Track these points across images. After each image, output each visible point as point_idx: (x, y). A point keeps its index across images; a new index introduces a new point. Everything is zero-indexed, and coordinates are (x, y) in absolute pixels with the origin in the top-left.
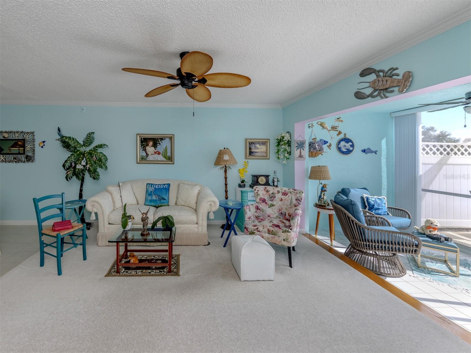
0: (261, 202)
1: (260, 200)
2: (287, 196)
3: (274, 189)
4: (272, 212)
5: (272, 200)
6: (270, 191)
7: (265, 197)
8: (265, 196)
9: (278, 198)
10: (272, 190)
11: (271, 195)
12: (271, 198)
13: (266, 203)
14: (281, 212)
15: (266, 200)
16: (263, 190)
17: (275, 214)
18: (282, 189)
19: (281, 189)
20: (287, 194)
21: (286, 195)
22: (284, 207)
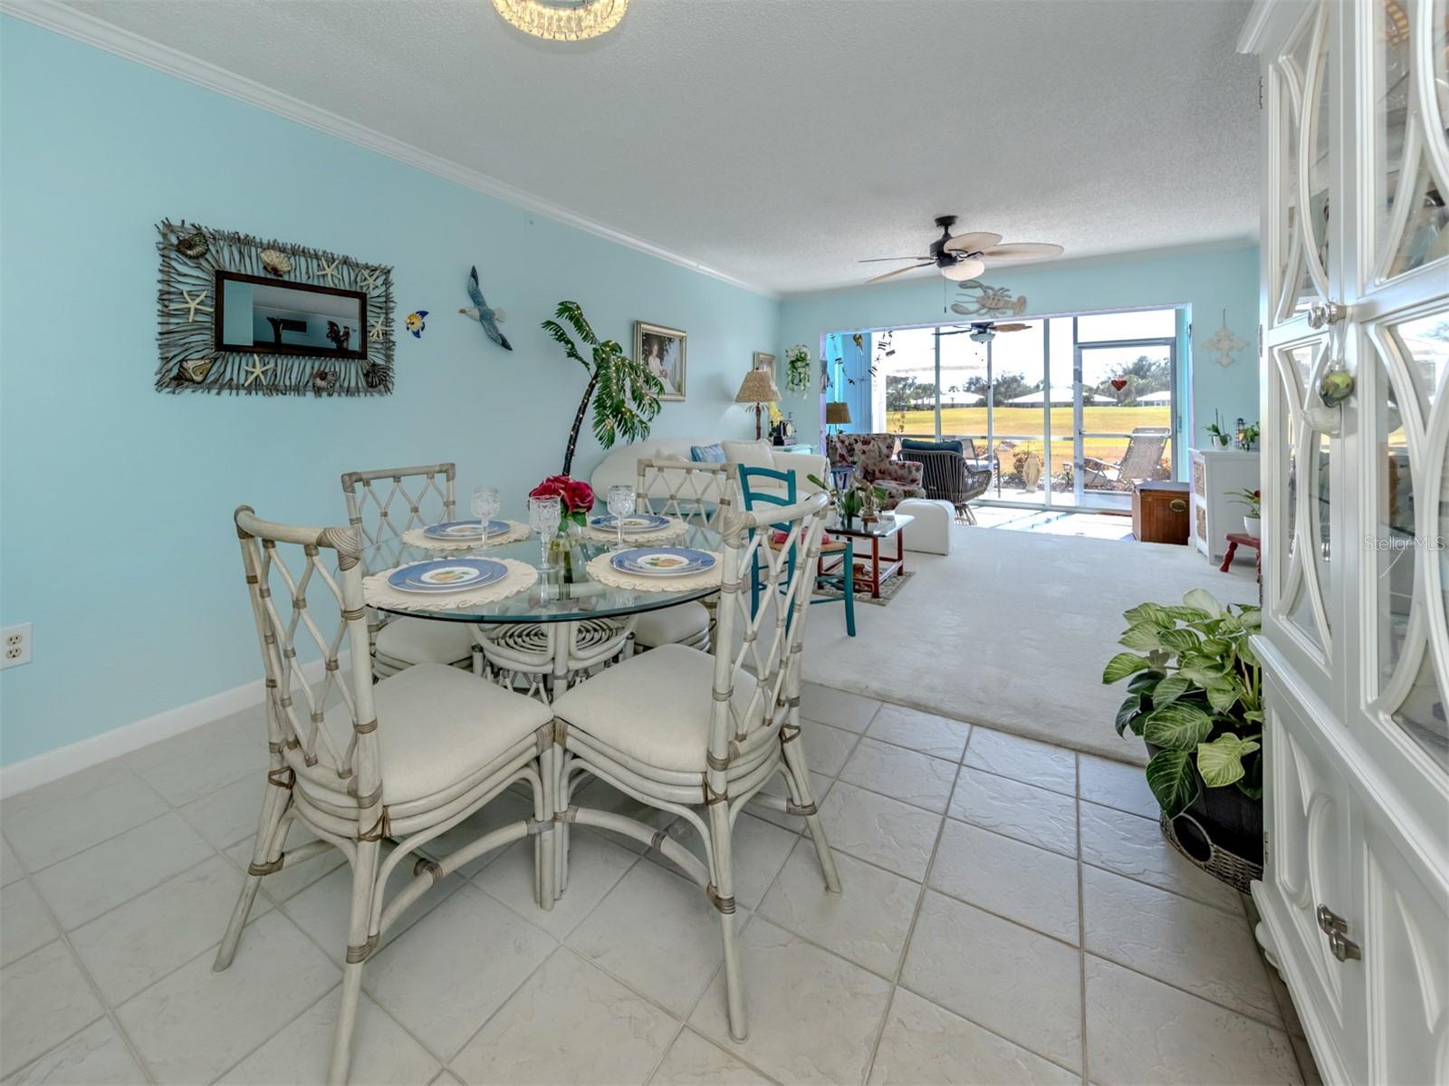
0: (841, 460)
2: (871, 445)
5: (851, 456)
7: (843, 452)
9: (859, 450)
11: (849, 447)
12: (849, 451)
13: (846, 461)
18: (860, 435)
20: (870, 443)
22: (870, 462)
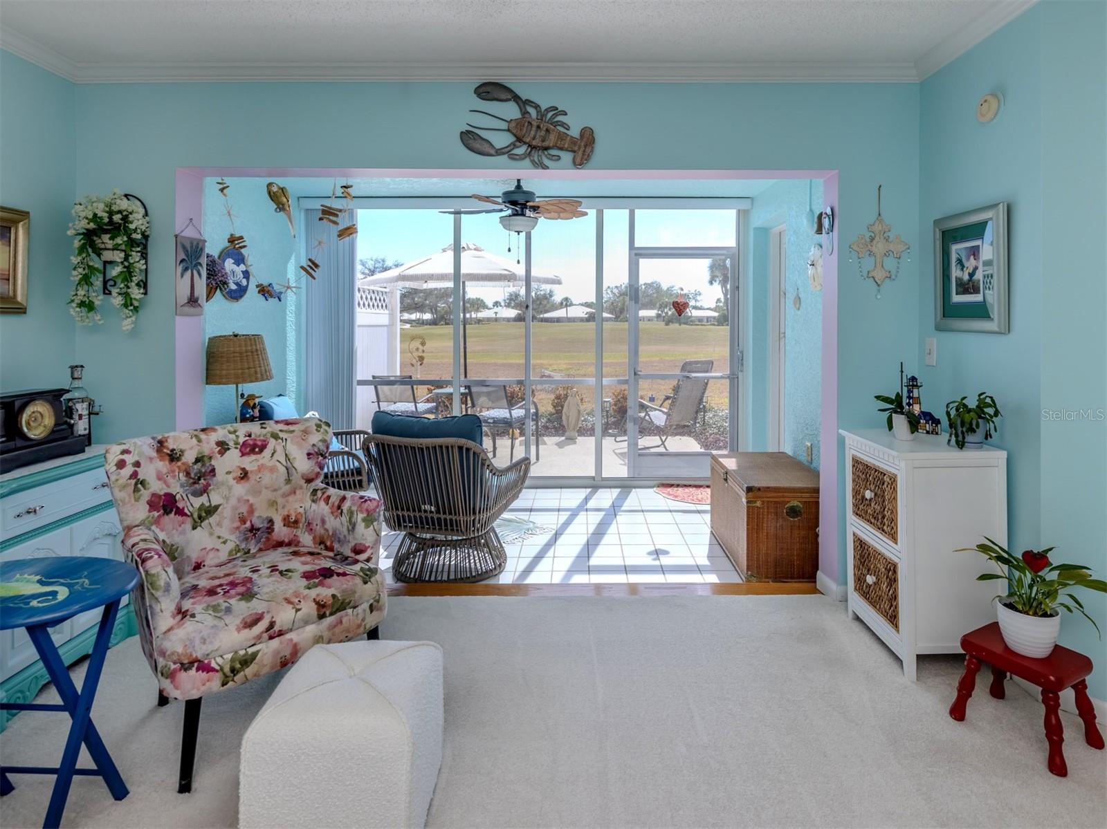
0: (156, 514)
1: (152, 505)
2: (268, 451)
3: (199, 441)
4: (210, 543)
5: (204, 491)
6: (182, 451)
7: (168, 486)
8: (170, 480)
9: (228, 473)
10: (191, 448)
11: (196, 467)
12: (194, 483)
13: (180, 512)
14: (248, 525)
15: (178, 497)
16: (154, 454)
17: (224, 543)
18: (235, 432)
19: (230, 432)
20: (264, 448)
21: (261, 451)
22: (260, 501)
